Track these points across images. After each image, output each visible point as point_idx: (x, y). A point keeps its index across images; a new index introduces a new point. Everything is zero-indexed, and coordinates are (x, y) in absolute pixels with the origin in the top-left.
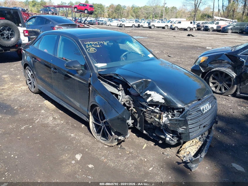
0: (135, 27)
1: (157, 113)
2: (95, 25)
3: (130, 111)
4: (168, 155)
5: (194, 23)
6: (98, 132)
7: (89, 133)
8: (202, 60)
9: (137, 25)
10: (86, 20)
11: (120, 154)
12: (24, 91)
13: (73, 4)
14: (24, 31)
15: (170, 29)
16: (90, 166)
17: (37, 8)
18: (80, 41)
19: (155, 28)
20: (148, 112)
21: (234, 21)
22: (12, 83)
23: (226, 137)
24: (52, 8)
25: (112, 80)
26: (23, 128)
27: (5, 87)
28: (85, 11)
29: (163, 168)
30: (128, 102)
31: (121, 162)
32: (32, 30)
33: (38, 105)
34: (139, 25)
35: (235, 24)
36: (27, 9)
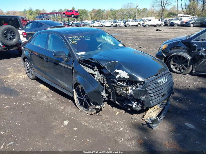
0: (114, 26)
1: (124, 86)
2: (80, 26)
3: (104, 87)
4: (135, 119)
5: (162, 20)
6: (81, 104)
7: (75, 106)
8: (163, 48)
9: (114, 25)
10: (73, 23)
11: (98, 119)
12: (24, 78)
13: (62, 11)
14: (23, 33)
15: (142, 26)
16: (75, 129)
17: (34, 16)
18: (65, 37)
19: (130, 26)
20: (118, 86)
21: (195, 16)
22: (15, 73)
23: (182, 105)
24: (45, 15)
25: (90, 63)
26: (24, 105)
27: (10, 76)
28: (71, 16)
29: (131, 128)
30: (102, 80)
31: (99, 125)
32: (29, 32)
33: (35, 88)
34: (117, 24)
35: (196, 19)
36: (25, 17)
